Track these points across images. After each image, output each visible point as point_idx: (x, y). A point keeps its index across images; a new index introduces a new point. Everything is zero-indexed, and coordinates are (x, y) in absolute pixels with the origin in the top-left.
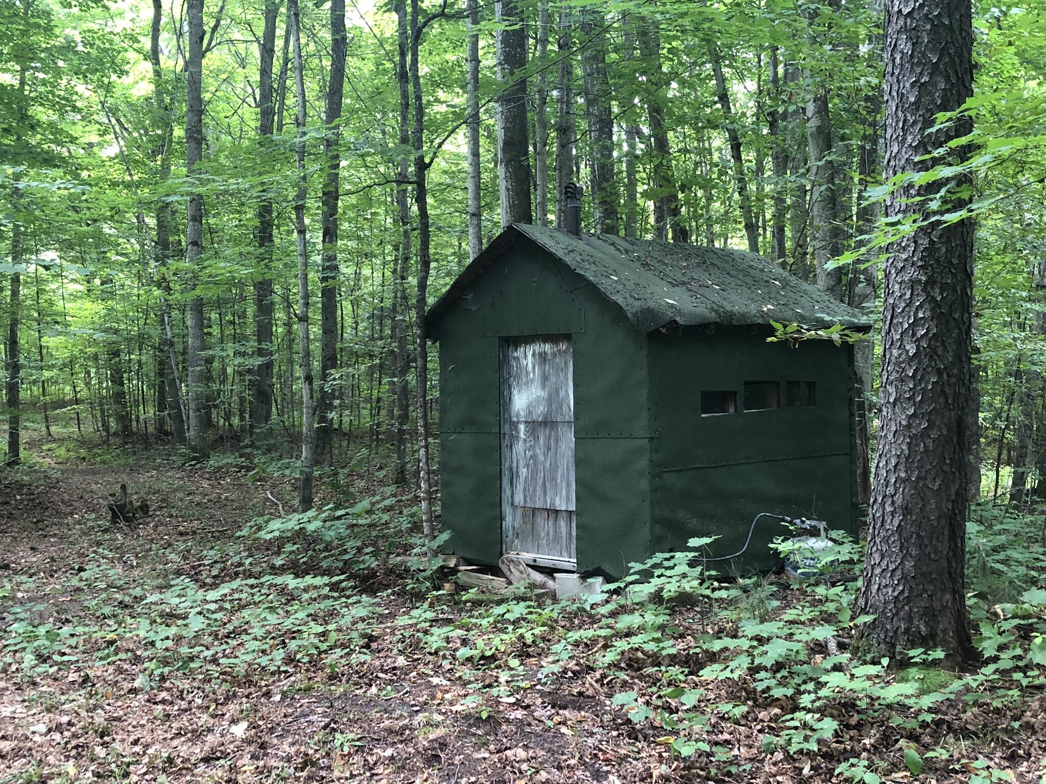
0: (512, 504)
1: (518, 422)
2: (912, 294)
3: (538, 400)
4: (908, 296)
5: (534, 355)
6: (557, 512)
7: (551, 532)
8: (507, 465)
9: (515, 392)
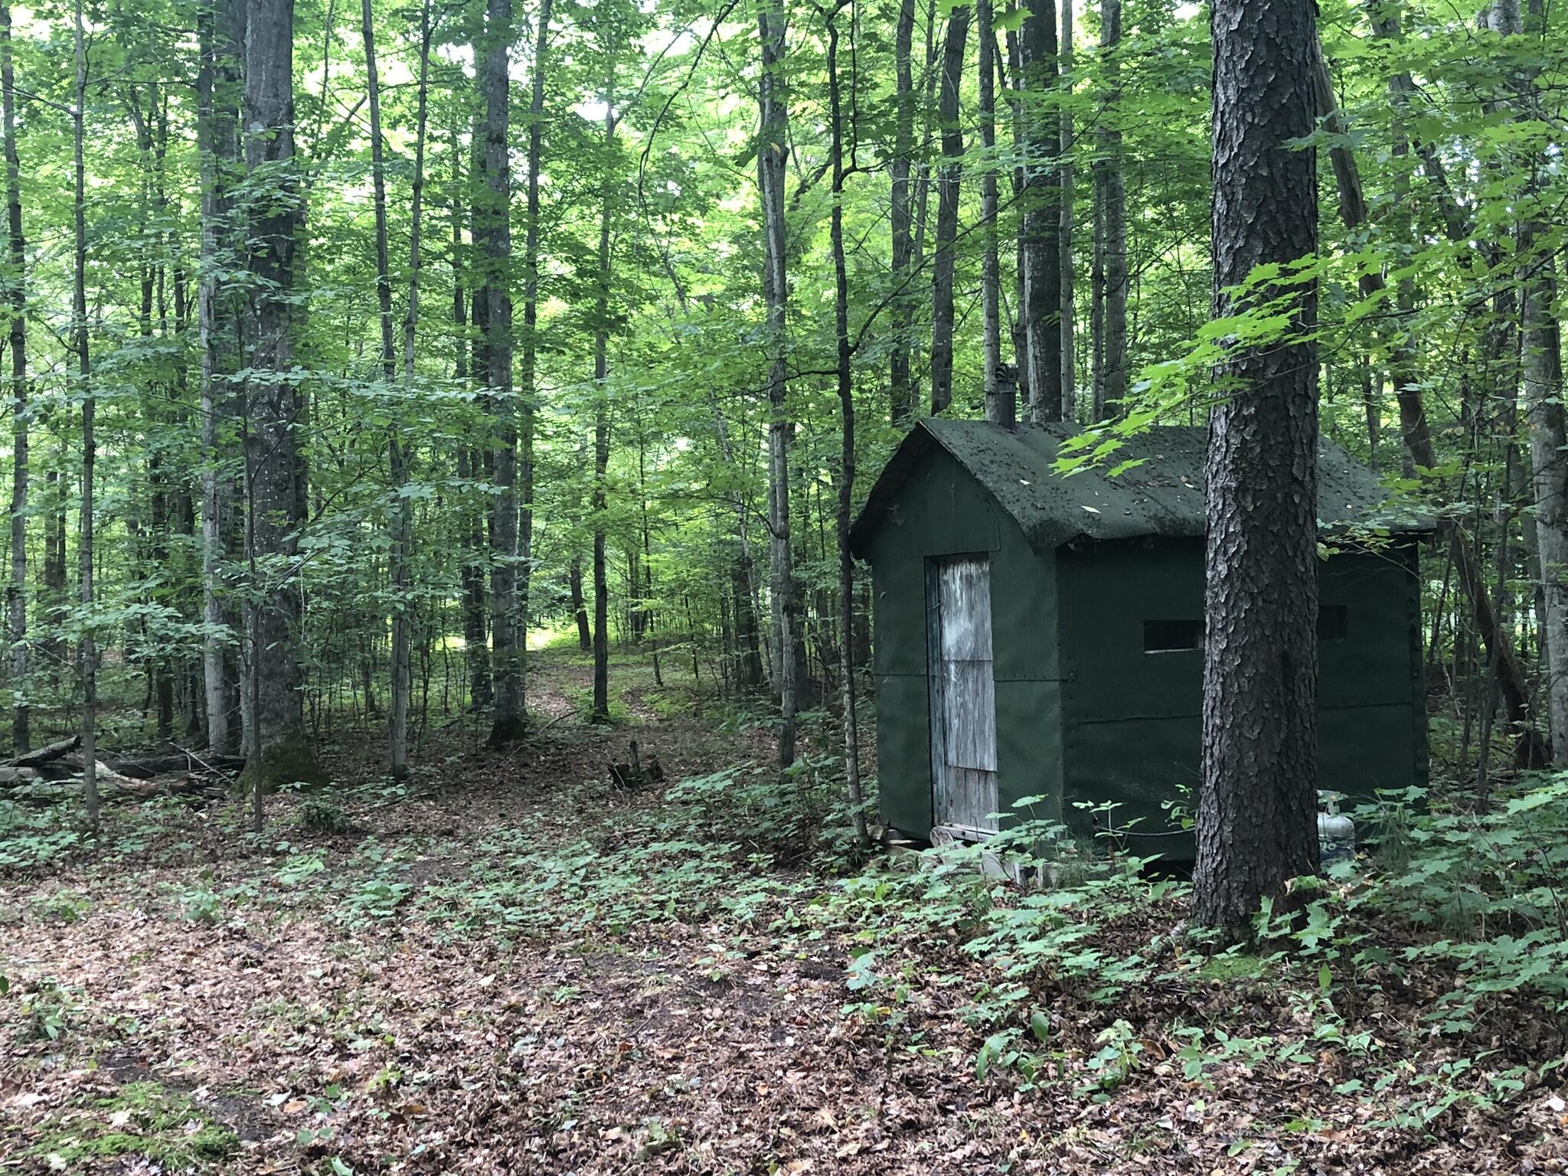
1: (949, 661)
2: (1224, 504)
3: (966, 633)
4: (1220, 507)
5: (961, 578)
6: (987, 772)
9: (946, 624)
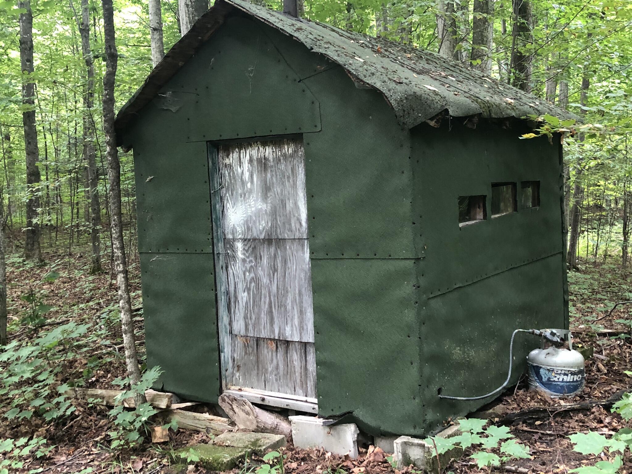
0: (231, 332)
1: (234, 240)
3: (258, 213)
5: (251, 161)
6: (287, 343)
7: (281, 366)
8: (223, 289)
9: (229, 205)
